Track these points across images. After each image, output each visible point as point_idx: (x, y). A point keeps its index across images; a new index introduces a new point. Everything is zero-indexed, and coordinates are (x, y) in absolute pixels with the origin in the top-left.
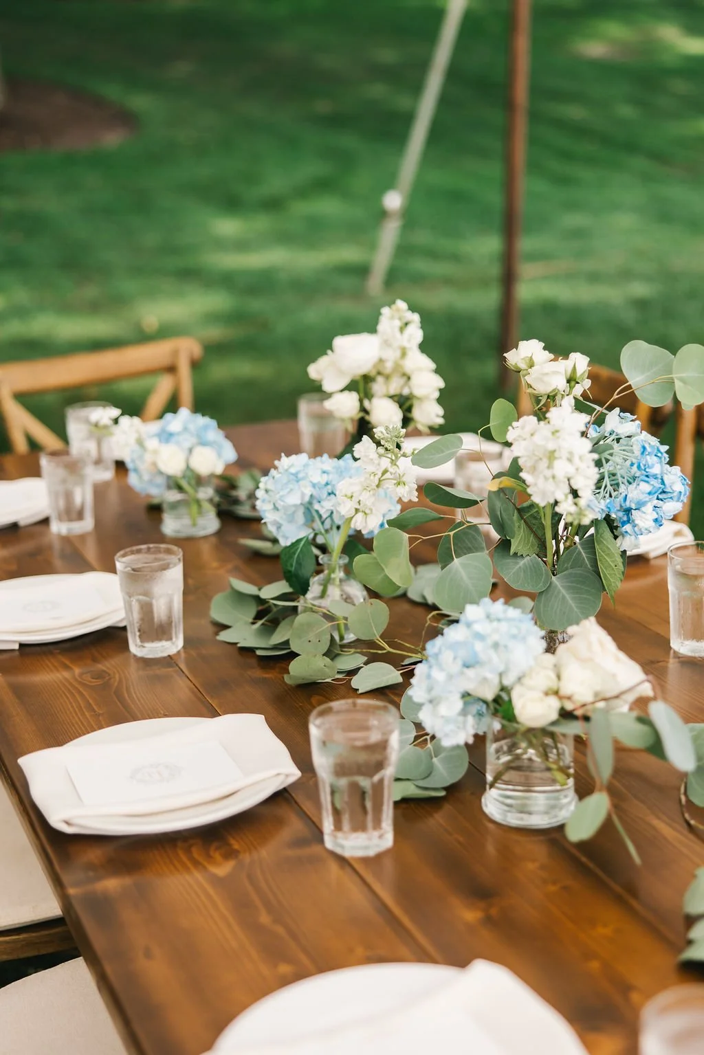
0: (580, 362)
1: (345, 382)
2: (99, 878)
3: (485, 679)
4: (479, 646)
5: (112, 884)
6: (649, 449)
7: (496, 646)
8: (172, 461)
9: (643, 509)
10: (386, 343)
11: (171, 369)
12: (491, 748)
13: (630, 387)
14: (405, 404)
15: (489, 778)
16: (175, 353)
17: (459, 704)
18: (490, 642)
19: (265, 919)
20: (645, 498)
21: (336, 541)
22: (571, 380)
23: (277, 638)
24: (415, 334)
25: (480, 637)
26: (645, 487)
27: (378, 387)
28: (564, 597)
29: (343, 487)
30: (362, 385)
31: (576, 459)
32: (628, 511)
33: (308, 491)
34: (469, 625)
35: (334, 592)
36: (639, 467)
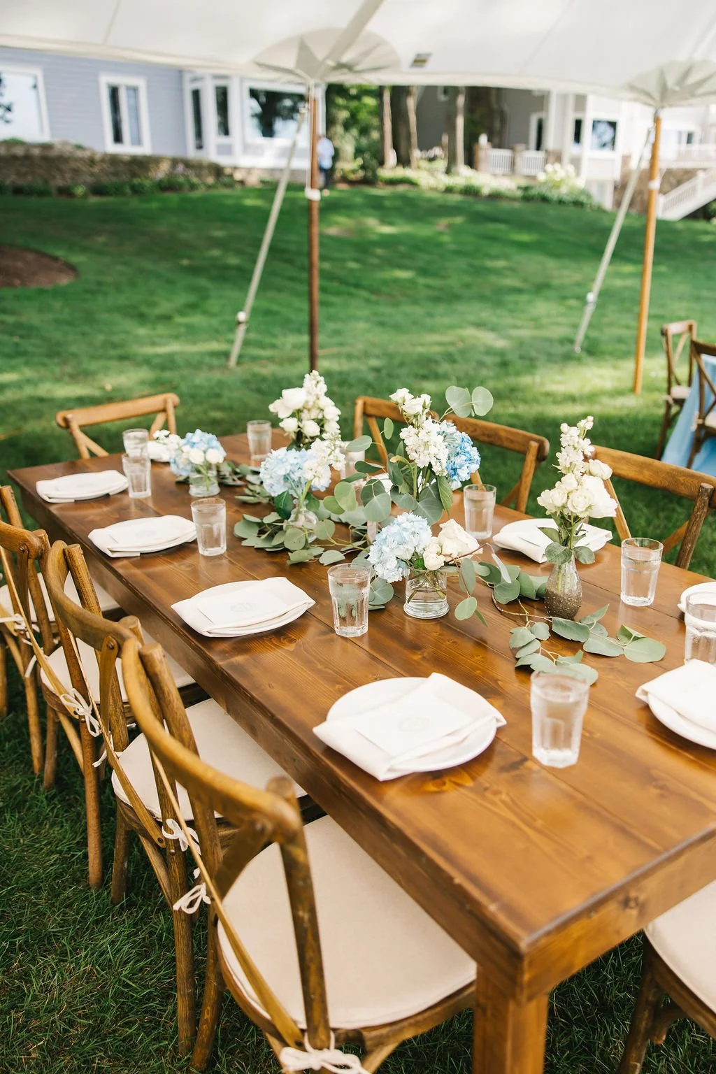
0: (426, 398)
1: (290, 413)
2: (232, 656)
3: (407, 550)
4: (405, 534)
5: (239, 659)
6: (465, 439)
7: (414, 533)
8: (197, 458)
9: (463, 468)
10: (309, 393)
11: (164, 410)
12: (408, 583)
13: (451, 409)
14: (321, 423)
15: (407, 597)
16: (165, 402)
17: (396, 562)
18: (411, 531)
19: (320, 667)
20: (463, 462)
21: (301, 493)
22: (424, 407)
23: (276, 541)
24: (323, 388)
25: (405, 529)
26: (464, 458)
27: (305, 415)
28: (424, 512)
29: (306, 465)
30: (297, 414)
31: (438, 445)
32: (455, 470)
33: (289, 468)
34: (399, 525)
35: (302, 518)
36: (461, 448)
